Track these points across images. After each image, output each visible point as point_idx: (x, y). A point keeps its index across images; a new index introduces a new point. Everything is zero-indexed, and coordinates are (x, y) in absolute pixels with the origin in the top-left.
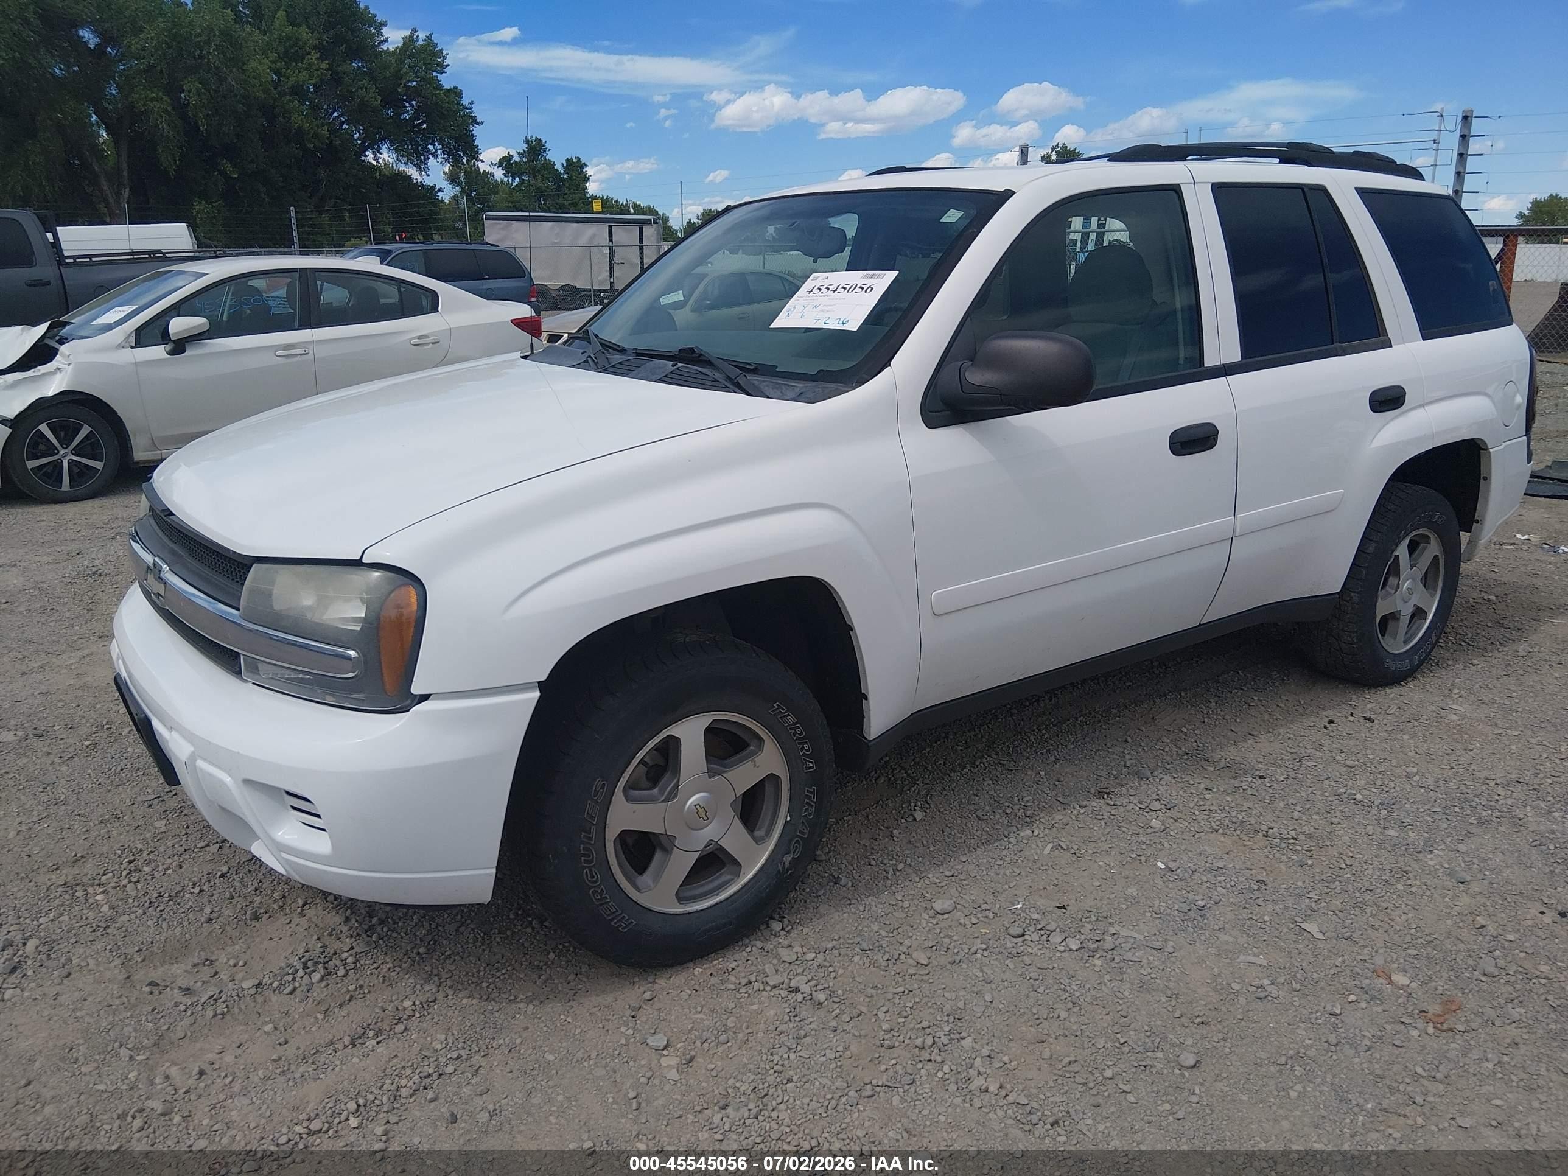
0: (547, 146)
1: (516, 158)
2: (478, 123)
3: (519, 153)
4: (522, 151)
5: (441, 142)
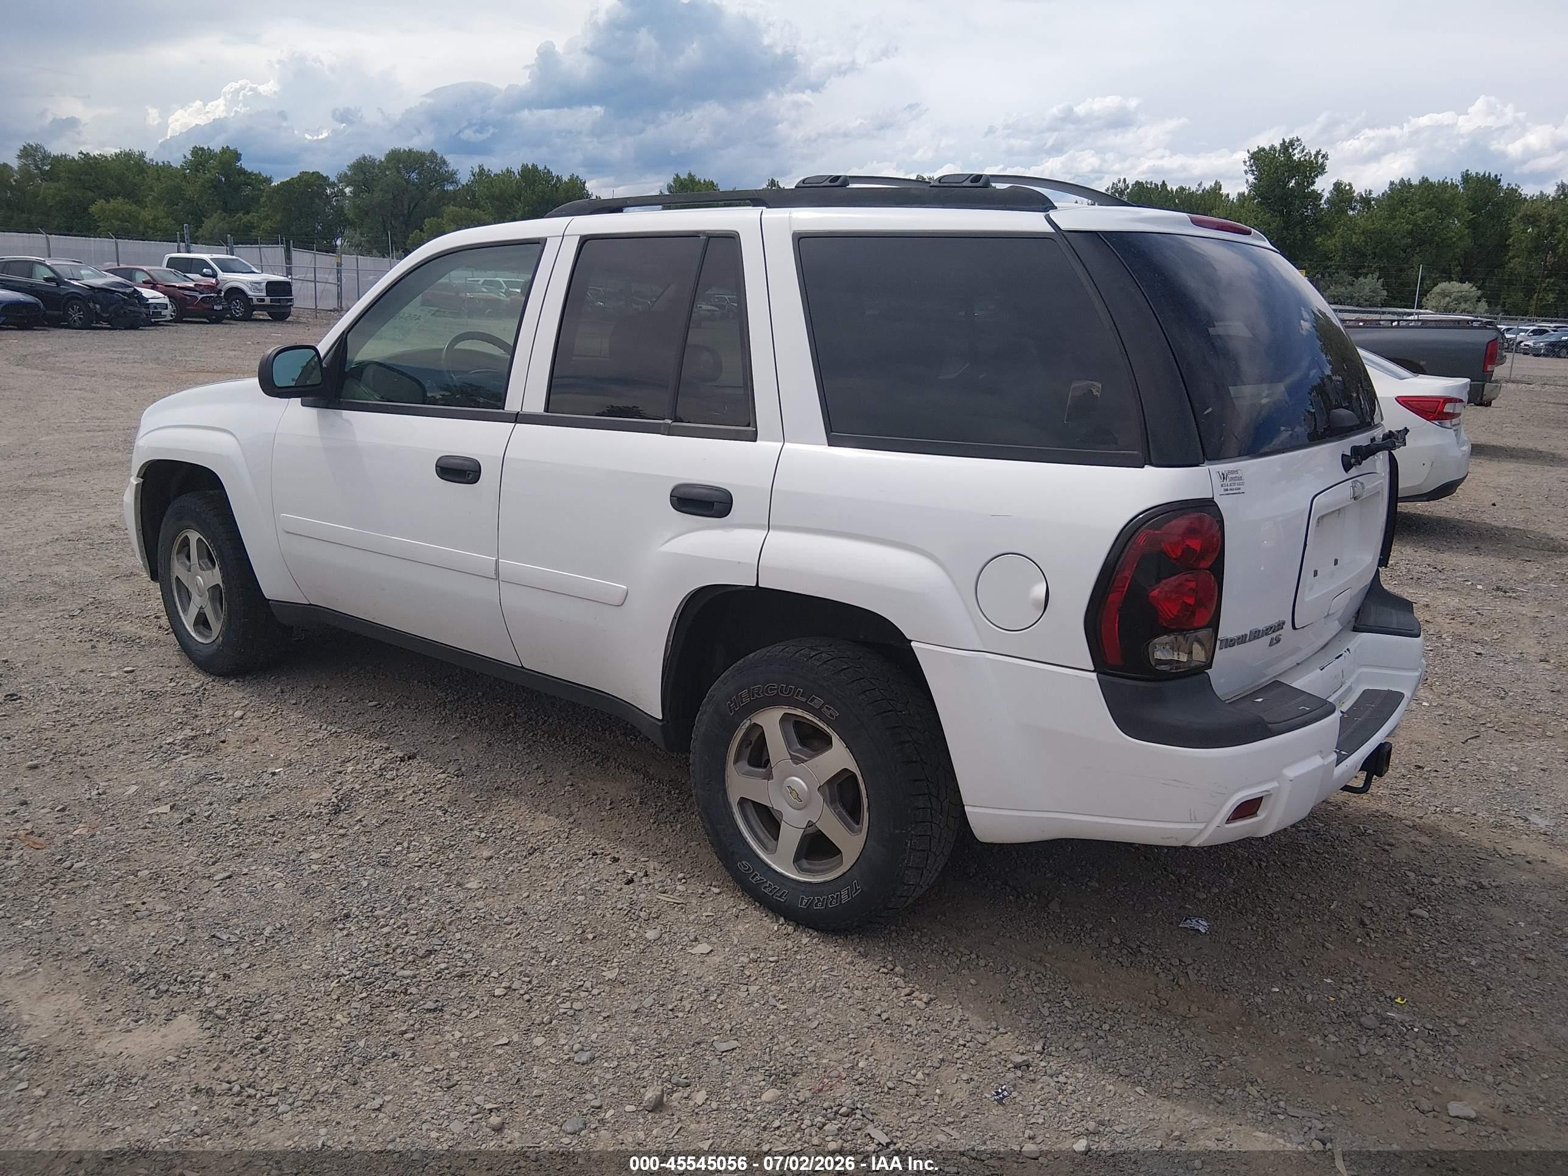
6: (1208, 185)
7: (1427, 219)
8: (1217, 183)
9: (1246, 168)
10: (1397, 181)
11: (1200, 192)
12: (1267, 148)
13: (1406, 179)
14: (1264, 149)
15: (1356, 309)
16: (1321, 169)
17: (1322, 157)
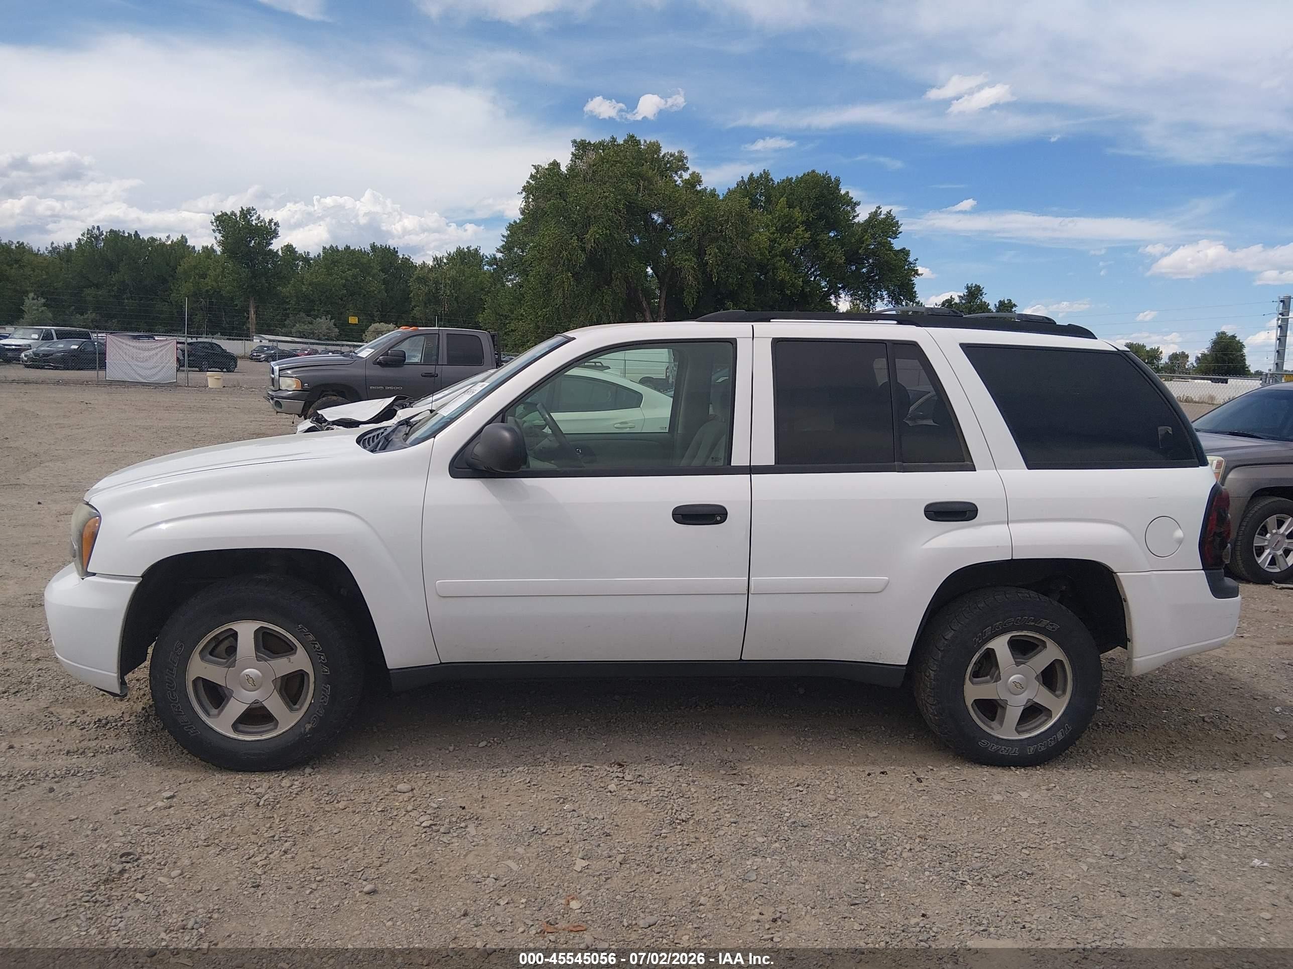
0: (984, 291)
1: (957, 300)
2: (918, 275)
3: (960, 297)
4: (962, 295)
5: (887, 289)
6: (175, 237)
7: (355, 277)
8: (182, 237)
9: (214, 228)
10: (328, 247)
11: (169, 242)
12: (229, 213)
13: (334, 246)
14: (226, 214)
15: (318, 342)
16: (274, 234)
17: (275, 224)
